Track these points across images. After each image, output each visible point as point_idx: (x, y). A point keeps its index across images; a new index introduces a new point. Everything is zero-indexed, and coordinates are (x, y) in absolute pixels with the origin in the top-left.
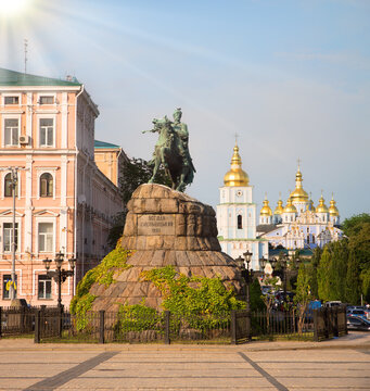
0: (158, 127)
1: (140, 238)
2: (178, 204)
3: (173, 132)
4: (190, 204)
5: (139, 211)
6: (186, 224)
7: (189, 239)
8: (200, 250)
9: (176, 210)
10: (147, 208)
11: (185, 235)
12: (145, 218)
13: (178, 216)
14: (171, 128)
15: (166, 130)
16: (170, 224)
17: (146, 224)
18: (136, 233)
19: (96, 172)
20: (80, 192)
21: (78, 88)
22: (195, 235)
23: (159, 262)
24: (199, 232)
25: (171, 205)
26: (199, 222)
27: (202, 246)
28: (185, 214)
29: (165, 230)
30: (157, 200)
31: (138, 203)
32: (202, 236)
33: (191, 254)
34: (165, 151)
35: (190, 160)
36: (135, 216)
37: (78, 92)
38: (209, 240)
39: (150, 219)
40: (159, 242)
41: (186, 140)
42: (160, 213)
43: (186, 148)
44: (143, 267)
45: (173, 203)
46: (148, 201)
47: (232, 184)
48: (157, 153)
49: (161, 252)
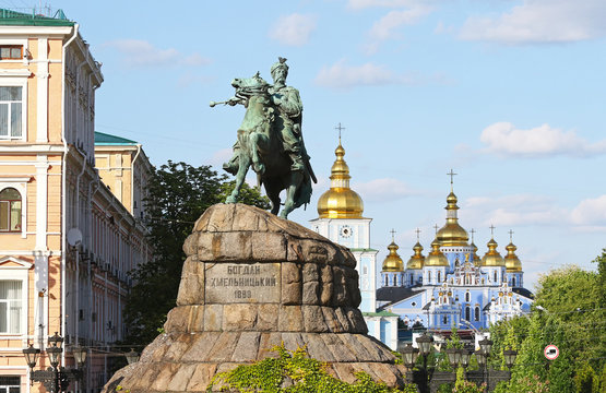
0: (243, 95)
1: (211, 309)
2: (285, 243)
3: (272, 104)
4: (309, 243)
5: (210, 256)
6: (301, 281)
7: (307, 310)
8: (328, 331)
9: (282, 255)
10: (225, 250)
11: (298, 303)
12: (220, 270)
13: (286, 267)
14: (269, 97)
15: (259, 100)
16: (271, 282)
17: (222, 282)
18: (204, 299)
19: (98, 188)
20: (71, 224)
21: (67, 30)
22: (319, 303)
23: (250, 354)
24: (325, 297)
25: (272, 245)
26: (325, 278)
27: (331, 324)
28: (300, 262)
29: (261, 293)
30: (245, 235)
31: (206, 240)
32: (332, 304)
33: (312, 340)
34: (260, 140)
35: (306, 159)
36: (201, 266)
37: (67, 37)
38: (345, 312)
39: (230, 271)
40: (249, 316)
41: (298, 120)
42: (251, 260)
43: (297, 134)
44: (219, 363)
45: (276, 241)
46: (226, 238)
47: (333, 214)
48: (241, 144)
49: (253, 336)
